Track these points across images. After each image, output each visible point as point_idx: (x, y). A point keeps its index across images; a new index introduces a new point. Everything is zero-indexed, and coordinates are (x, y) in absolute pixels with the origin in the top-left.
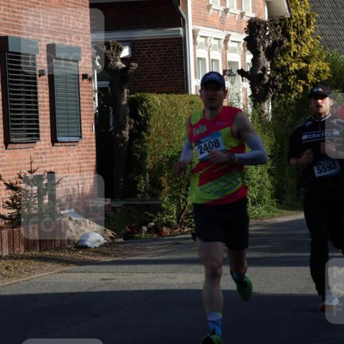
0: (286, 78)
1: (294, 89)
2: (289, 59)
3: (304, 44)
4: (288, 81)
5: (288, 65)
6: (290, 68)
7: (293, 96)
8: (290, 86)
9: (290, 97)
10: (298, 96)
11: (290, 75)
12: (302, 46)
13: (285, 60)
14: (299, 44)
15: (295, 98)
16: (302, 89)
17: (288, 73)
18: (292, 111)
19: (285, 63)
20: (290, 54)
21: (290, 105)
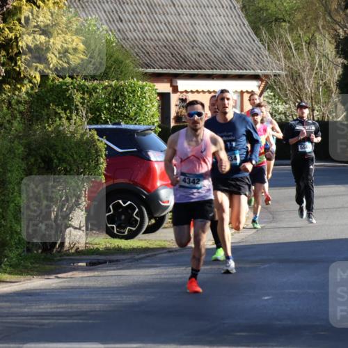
0: (12, 59)
1: (25, 77)
2: (18, 27)
3: (42, 4)
4: (16, 64)
5: (16, 38)
6: (20, 44)
7: (24, 89)
8: (19, 73)
9: (20, 90)
10: (32, 88)
11: (19, 54)
12: (39, 7)
13: (11, 30)
14: (35, 4)
15: (27, 93)
16: (39, 79)
17: (15, 51)
18: (21, 113)
19: (11, 35)
20: (19, 20)
21: (19, 102)
